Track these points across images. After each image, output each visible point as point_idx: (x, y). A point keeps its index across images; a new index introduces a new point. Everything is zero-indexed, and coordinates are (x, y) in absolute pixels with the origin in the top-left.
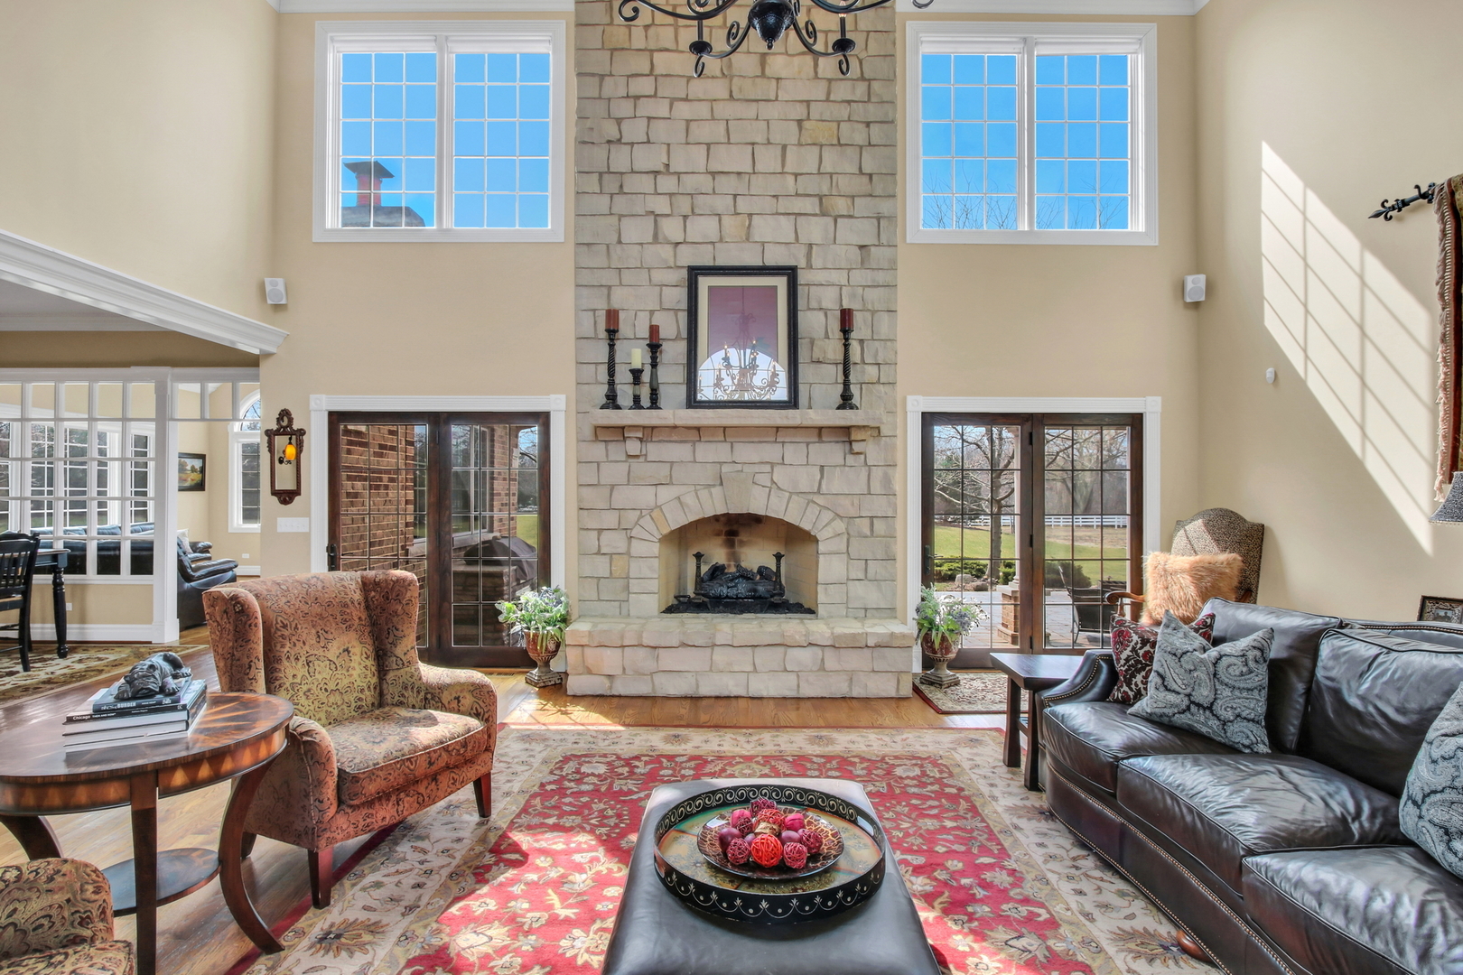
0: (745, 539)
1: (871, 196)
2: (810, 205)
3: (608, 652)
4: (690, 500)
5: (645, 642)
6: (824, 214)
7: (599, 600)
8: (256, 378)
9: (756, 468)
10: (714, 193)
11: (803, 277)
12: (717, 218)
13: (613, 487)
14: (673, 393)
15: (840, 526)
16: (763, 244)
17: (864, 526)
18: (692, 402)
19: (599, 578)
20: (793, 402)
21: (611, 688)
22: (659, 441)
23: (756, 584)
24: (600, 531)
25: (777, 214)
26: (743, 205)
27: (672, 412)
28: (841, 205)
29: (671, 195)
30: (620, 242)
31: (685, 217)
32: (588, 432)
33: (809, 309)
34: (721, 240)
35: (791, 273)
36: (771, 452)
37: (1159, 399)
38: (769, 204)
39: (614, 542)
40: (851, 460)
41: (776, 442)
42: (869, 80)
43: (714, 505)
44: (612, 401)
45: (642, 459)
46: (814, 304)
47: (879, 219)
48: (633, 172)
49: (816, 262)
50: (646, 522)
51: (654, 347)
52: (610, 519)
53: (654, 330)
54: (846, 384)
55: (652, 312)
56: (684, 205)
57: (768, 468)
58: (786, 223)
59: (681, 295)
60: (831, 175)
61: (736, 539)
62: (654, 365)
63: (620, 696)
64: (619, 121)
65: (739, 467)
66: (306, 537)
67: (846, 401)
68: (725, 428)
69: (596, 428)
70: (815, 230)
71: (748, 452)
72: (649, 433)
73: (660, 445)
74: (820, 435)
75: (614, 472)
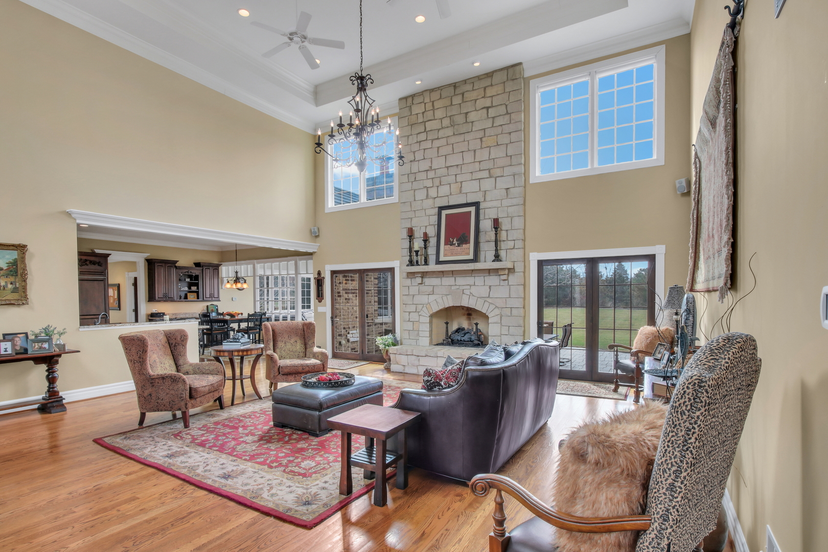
0: (475, 317)
1: (511, 165)
2: (485, 174)
3: (403, 356)
4: (440, 301)
5: (414, 354)
6: (491, 177)
7: (409, 339)
8: (312, 259)
9: (464, 287)
10: (448, 175)
11: (482, 206)
12: (449, 185)
13: (413, 296)
14: (432, 259)
15: (497, 311)
16: (466, 193)
17: (508, 311)
18: (438, 262)
19: (409, 330)
20: (476, 259)
21: (404, 370)
22: (429, 277)
23: (471, 335)
24: (410, 312)
25: (472, 180)
26: (459, 179)
27: (432, 267)
28: (498, 172)
29: (432, 178)
30: (415, 200)
31: (438, 187)
32: (405, 275)
33: (485, 219)
34: (451, 194)
35: (476, 204)
36: (469, 280)
37: (664, 247)
38: (469, 177)
39: (414, 317)
40: (502, 283)
41: (472, 276)
42: (510, 113)
43: (449, 303)
44: (411, 263)
45: (423, 285)
46: (487, 217)
47: (514, 176)
48: (419, 172)
49: (488, 198)
50: (425, 309)
51: (426, 240)
52: (413, 308)
53: (425, 234)
54: (496, 250)
55: (426, 227)
56: (437, 182)
57: (469, 287)
58: (476, 183)
59: (434, 219)
60: (494, 159)
61: (471, 317)
62: (425, 248)
63: (407, 373)
64: (414, 152)
65: (458, 287)
66: (325, 313)
67: (497, 258)
68: (452, 271)
69: (408, 273)
70: (488, 184)
71: (461, 281)
72: (424, 275)
73: (429, 279)
74: (489, 273)
75: (414, 290)
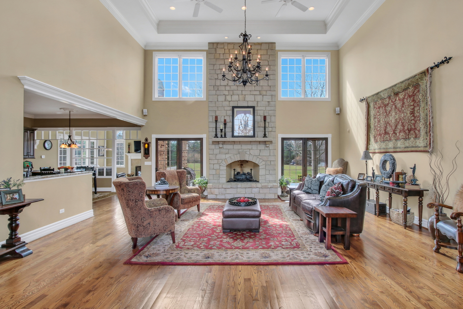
0: (244, 166)
1: (270, 91)
2: (258, 93)
3: (216, 189)
4: (232, 157)
5: (224, 187)
6: (260, 94)
7: (213, 179)
9: (246, 150)
10: (238, 90)
11: (256, 109)
12: (238, 96)
13: (216, 154)
14: (229, 134)
15: (264, 163)
16: (248, 101)
17: (269, 163)
18: (233, 136)
19: (213, 174)
20: (254, 136)
21: (216, 197)
22: (226, 144)
23: (247, 176)
24: (214, 164)
25: (251, 95)
26: (244, 93)
27: (229, 138)
28: (264, 93)
29: (228, 90)
30: (218, 101)
31: (231, 95)
32: (211, 142)
33: (257, 115)
34: (239, 100)
35: (253, 108)
36: (249, 147)
37: (331, 135)
38: (249, 93)
39: (217, 167)
40: (266, 148)
41: (250, 144)
42: (270, 65)
43: (238, 158)
44: (216, 136)
45: (222, 148)
46: (258, 114)
47: (272, 96)
48: (220, 85)
49: (259, 105)
50: (223, 162)
51: (225, 124)
52: (216, 162)
53: (225, 120)
54: (265, 132)
55: (224, 116)
56: (231, 93)
57: (249, 150)
58: (253, 97)
59: (231, 112)
60: (262, 86)
61: (243, 166)
62: (225, 128)
63: (218, 199)
64: (218, 74)
65: (243, 150)
66: (151, 166)
67: (265, 136)
68: (240, 141)
69: (213, 141)
70: (259, 98)
71: (244, 147)
72: (224, 143)
73: (226, 145)
74: (260, 143)
75: (217, 151)
